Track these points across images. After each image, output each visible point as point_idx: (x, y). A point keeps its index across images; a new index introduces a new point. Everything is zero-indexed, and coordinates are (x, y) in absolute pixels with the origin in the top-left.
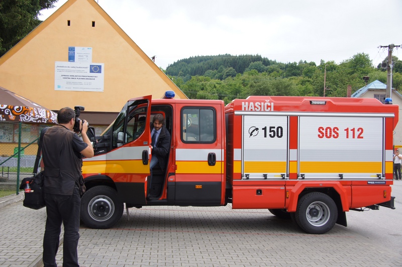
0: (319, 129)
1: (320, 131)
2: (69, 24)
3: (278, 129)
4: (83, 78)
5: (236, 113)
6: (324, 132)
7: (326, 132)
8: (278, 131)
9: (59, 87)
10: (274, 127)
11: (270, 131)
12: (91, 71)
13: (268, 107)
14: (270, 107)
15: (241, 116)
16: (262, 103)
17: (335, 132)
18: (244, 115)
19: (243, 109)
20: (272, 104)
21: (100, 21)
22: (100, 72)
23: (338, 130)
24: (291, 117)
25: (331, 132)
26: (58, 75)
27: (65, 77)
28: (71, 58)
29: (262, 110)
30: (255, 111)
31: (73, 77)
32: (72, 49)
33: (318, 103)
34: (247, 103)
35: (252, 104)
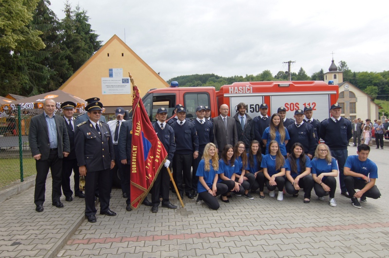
0: (285, 105)
1: (286, 107)
2: (108, 56)
3: (256, 106)
4: (119, 86)
5: (225, 95)
6: (289, 106)
7: (290, 106)
8: (256, 108)
9: (105, 92)
10: (253, 105)
11: (251, 108)
12: (123, 82)
13: (248, 90)
14: (250, 90)
15: (229, 97)
16: (244, 87)
17: (296, 106)
18: (231, 97)
19: (230, 92)
20: (251, 87)
21: (127, 53)
22: (128, 82)
23: (298, 104)
24: (265, 96)
25: (293, 106)
26: (103, 85)
27: (108, 86)
28: (111, 75)
29: (244, 92)
30: (239, 93)
31: (112, 86)
32: (111, 70)
33: (284, 85)
34: (233, 88)
35: (236, 88)
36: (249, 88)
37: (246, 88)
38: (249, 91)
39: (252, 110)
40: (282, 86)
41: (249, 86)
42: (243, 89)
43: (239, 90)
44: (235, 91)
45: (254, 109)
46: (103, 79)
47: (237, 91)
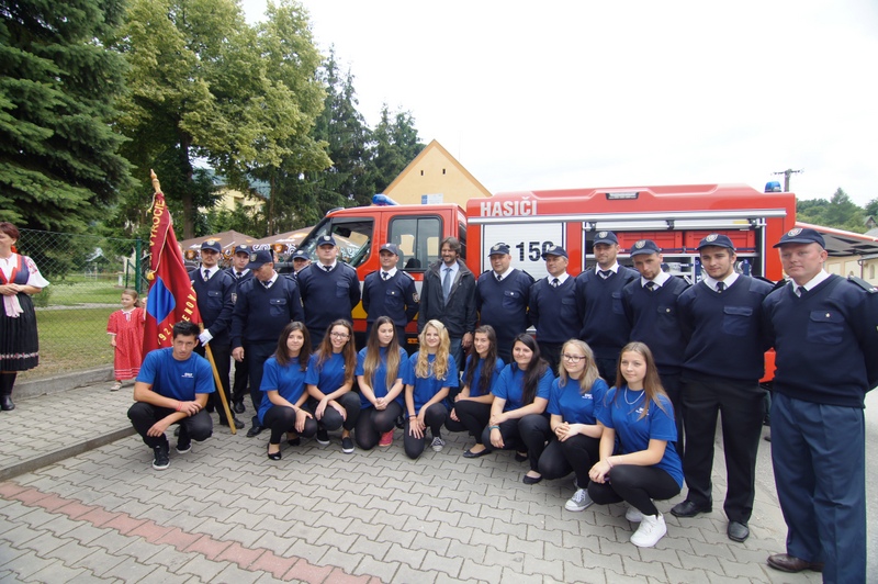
5: (470, 221)
10: (538, 243)
11: (531, 250)
13: (526, 207)
14: (530, 207)
15: (478, 225)
16: (516, 202)
18: (484, 224)
19: (482, 214)
20: (534, 203)
21: (451, 168)
24: (570, 223)
32: (425, 198)
33: (622, 196)
34: (489, 204)
35: (497, 204)
36: (528, 204)
37: (522, 203)
38: (529, 211)
39: (534, 254)
40: (616, 196)
41: (530, 200)
42: (513, 207)
43: (503, 209)
44: (495, 212)
45: (538, 253)
47: (500, 212)
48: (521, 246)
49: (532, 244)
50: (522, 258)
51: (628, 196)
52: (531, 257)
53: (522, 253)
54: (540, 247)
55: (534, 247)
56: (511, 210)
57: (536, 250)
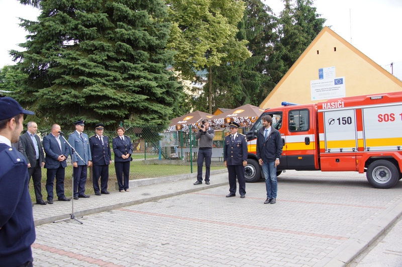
1: (379, 118)
4: (330, 89)
5: (319, 111)
6: (383, 117)
8: (348, 120)
9: (314, 98)
13: (340, 105)
14: (341, 104)
17: (391, 117)
18: (324, 112)
19: (323, 108)
20: (343, 103)
21: (340, 46)
22: (342, 83)
23: (394, 115)
24: (357, 110)
25: (388, 117)
26: (312, 90)
27: (318, 91)
28: (321, 77)
29: (336, 107)
30: (332, 108)
31: (323, 90)
32: (321, 70)
33: (376, 98)
34: (326, 104)
35: (329, 104)
36: (341, 103)
37: (338, 103)
38: (341, 106)
39: (344, 122)
40: (374, 98)
41: (341, 102)
42: (335, 105)
43: (331, 106)
44: (328, 107)
46: (312, 82)
47: (330, 107)
48: (339, 119)
49: (343, 118)
50: (340, 124)
51: (379, 98)
52: (343, 123)
53: (339, 122)
54: (346, 119)
55: (344, 119)
56: (334, 106)
57: (345, 120)
